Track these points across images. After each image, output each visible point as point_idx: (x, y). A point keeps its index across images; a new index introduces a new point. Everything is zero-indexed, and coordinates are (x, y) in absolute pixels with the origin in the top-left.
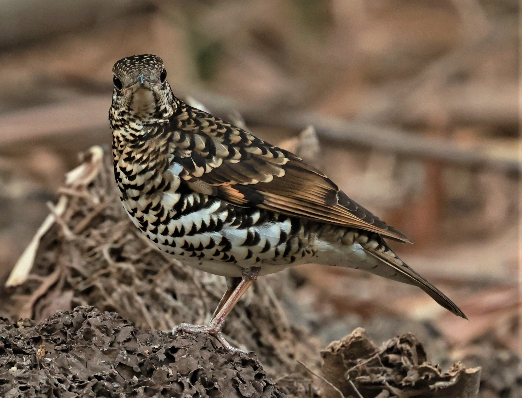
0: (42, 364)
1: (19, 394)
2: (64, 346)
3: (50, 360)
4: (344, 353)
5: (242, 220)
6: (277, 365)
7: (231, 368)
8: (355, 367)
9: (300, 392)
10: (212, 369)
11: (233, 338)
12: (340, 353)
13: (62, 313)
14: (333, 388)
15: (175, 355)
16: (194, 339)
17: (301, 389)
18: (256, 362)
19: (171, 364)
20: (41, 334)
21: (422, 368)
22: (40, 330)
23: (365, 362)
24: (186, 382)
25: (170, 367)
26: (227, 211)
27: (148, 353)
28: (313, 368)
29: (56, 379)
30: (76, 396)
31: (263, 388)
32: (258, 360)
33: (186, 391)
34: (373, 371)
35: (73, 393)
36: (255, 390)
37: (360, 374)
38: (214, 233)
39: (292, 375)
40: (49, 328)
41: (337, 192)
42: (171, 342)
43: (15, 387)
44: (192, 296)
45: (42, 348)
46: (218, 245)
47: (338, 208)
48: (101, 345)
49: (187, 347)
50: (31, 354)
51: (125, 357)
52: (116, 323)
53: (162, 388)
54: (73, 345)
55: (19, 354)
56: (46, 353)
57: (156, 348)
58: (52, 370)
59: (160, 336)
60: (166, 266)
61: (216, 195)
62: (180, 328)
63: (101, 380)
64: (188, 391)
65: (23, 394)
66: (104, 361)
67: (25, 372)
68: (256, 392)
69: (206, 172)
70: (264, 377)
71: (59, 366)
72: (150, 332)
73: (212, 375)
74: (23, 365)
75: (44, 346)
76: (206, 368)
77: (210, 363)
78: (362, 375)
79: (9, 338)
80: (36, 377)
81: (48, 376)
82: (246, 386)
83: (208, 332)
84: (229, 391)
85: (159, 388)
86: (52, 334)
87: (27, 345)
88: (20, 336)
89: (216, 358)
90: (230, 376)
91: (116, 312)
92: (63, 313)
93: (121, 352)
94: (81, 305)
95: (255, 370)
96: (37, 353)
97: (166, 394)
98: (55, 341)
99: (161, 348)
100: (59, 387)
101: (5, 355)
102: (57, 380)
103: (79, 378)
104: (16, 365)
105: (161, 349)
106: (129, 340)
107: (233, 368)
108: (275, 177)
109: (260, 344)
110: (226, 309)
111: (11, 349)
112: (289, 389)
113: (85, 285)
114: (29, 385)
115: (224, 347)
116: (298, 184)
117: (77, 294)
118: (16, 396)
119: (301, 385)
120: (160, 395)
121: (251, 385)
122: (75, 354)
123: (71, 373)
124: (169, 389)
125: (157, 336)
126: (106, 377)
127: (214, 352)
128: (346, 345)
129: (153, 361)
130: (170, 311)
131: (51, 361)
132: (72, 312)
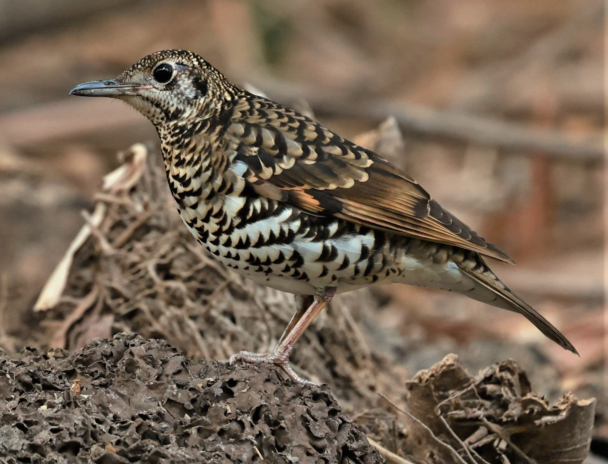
0: (77, 401)
1: (50, 437)
2: (103, 380)
3: (86, 396)
4: (434, 384)
5: (317, 231)
6: (355, 399)
7: (301, 404)
8: (446, 400)
9: (382, 431)
10: (278, 405)
11: (303, 368)
12: (429, 383)
13: (99, 341)
14: (421, 425)
15: (234, 389)
16: (256, 369)
17: (383, 427)
18: (329, 396)
19: (229, 399)
20: (76, 366)
21: (526, 400)
22: (74, 362)
23: (459, 394)
24: (247, 421)
25: (228, 403)
26: (300, 220)
27: (202, 387)
28: (398, 402)
29: (94, 418)
30: (117, 439)
31: (338, 426)
32: (331, 394)
33: (247, 431)
34: (467, 405)
35: (114, 436)
36: (329, 429)
37: (452, 408)
38: (284, 245)
39: (373, 411)
40: (85, 359)
41: (429, 201)
42: (228, 374)
43: (45, 430)
44: (254, 319)
45: (77, 382)
46: (288, 260)
47: (429, 220)
48: (146, 378)
49: (248, 380)
50: (63, 390)
51: (174, 393)
52: (164, 352)
53: (218, 428)
54: (113, 379)
55: (50, 390)
56: (82, 388)
57: (211, 381)
58: (90, 409)
59: (216, 367)
60: (223, 284)
61: (286, 201)
62: (239, 357)
63: (147, 420)
64: (249, 431)
65: (55, 438)
66: (151, 398)
67: (56, 412)
68: (330, 431)
69: (275, 174)
70: (339, 414)
71: (97, 404)
72: (204, 363)
73: (277, 412)
74: (54, 403)
75: (80, 380)
76: (270, 404)
77: (276, 398)
78: (455, 409)
79: (37, 372)
80: (70, 417)
81: (84, 416)
82: (318, 424)
83: (272, 361)
84: (297, 431)
85: (215, 428)
86: (89, 366)
87: (58, 379)
88: (50, 369)
89: (282, 392)
90: (299, 413)
91: (164, 340)
92: (101, 341)
93: (170, 386)
94: (122, 332)
95: (328, 406)
96: (71, 389)
97: (225, 435)
98: (92, 374)
99: (217, 380)
100: (98, 429)
101: (33, 391)
102: (95, 421)
103: (120, 418)
104: (46, 403)
105: (217, 382)
106: (179, 372)
107: (303, 404)
108: (356, 181)
109: (335, 375)
110: (294, 335)
111: (40, 385)
112: (370, 428)
113: (127, 307)
114: (62, 427)
115: (292, 379)
116: (382, 190)
117: (118, 318)
118: (47, 440)
119: (383, 423)
120: (216, 437)
121: (324, 423)
122: (116, 390)
123: (111, 412)
124: (227, 430)
125: (213, 367)
126: (153, 415)
127: (280, 385)
128: (435, 375)
129: (208, 397)
130: (228, 338)
131: (88, 398)
132: (112, 339)
